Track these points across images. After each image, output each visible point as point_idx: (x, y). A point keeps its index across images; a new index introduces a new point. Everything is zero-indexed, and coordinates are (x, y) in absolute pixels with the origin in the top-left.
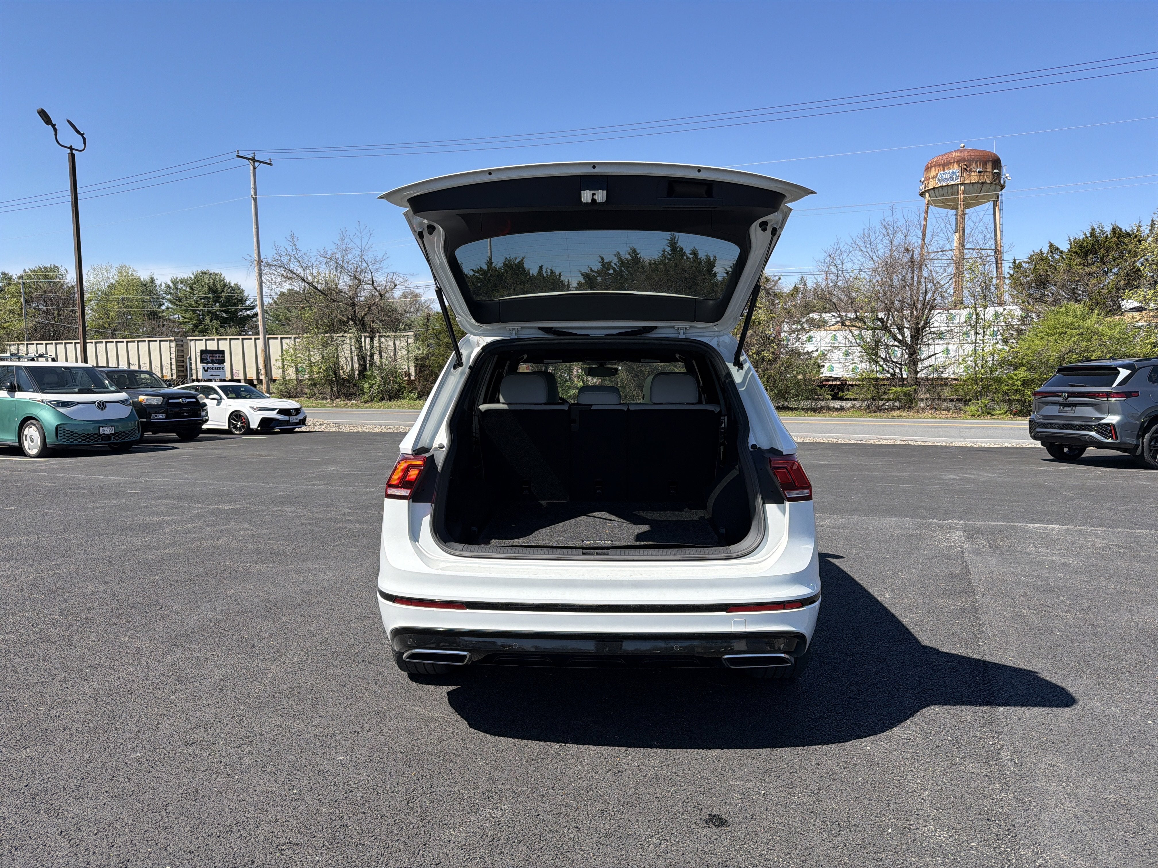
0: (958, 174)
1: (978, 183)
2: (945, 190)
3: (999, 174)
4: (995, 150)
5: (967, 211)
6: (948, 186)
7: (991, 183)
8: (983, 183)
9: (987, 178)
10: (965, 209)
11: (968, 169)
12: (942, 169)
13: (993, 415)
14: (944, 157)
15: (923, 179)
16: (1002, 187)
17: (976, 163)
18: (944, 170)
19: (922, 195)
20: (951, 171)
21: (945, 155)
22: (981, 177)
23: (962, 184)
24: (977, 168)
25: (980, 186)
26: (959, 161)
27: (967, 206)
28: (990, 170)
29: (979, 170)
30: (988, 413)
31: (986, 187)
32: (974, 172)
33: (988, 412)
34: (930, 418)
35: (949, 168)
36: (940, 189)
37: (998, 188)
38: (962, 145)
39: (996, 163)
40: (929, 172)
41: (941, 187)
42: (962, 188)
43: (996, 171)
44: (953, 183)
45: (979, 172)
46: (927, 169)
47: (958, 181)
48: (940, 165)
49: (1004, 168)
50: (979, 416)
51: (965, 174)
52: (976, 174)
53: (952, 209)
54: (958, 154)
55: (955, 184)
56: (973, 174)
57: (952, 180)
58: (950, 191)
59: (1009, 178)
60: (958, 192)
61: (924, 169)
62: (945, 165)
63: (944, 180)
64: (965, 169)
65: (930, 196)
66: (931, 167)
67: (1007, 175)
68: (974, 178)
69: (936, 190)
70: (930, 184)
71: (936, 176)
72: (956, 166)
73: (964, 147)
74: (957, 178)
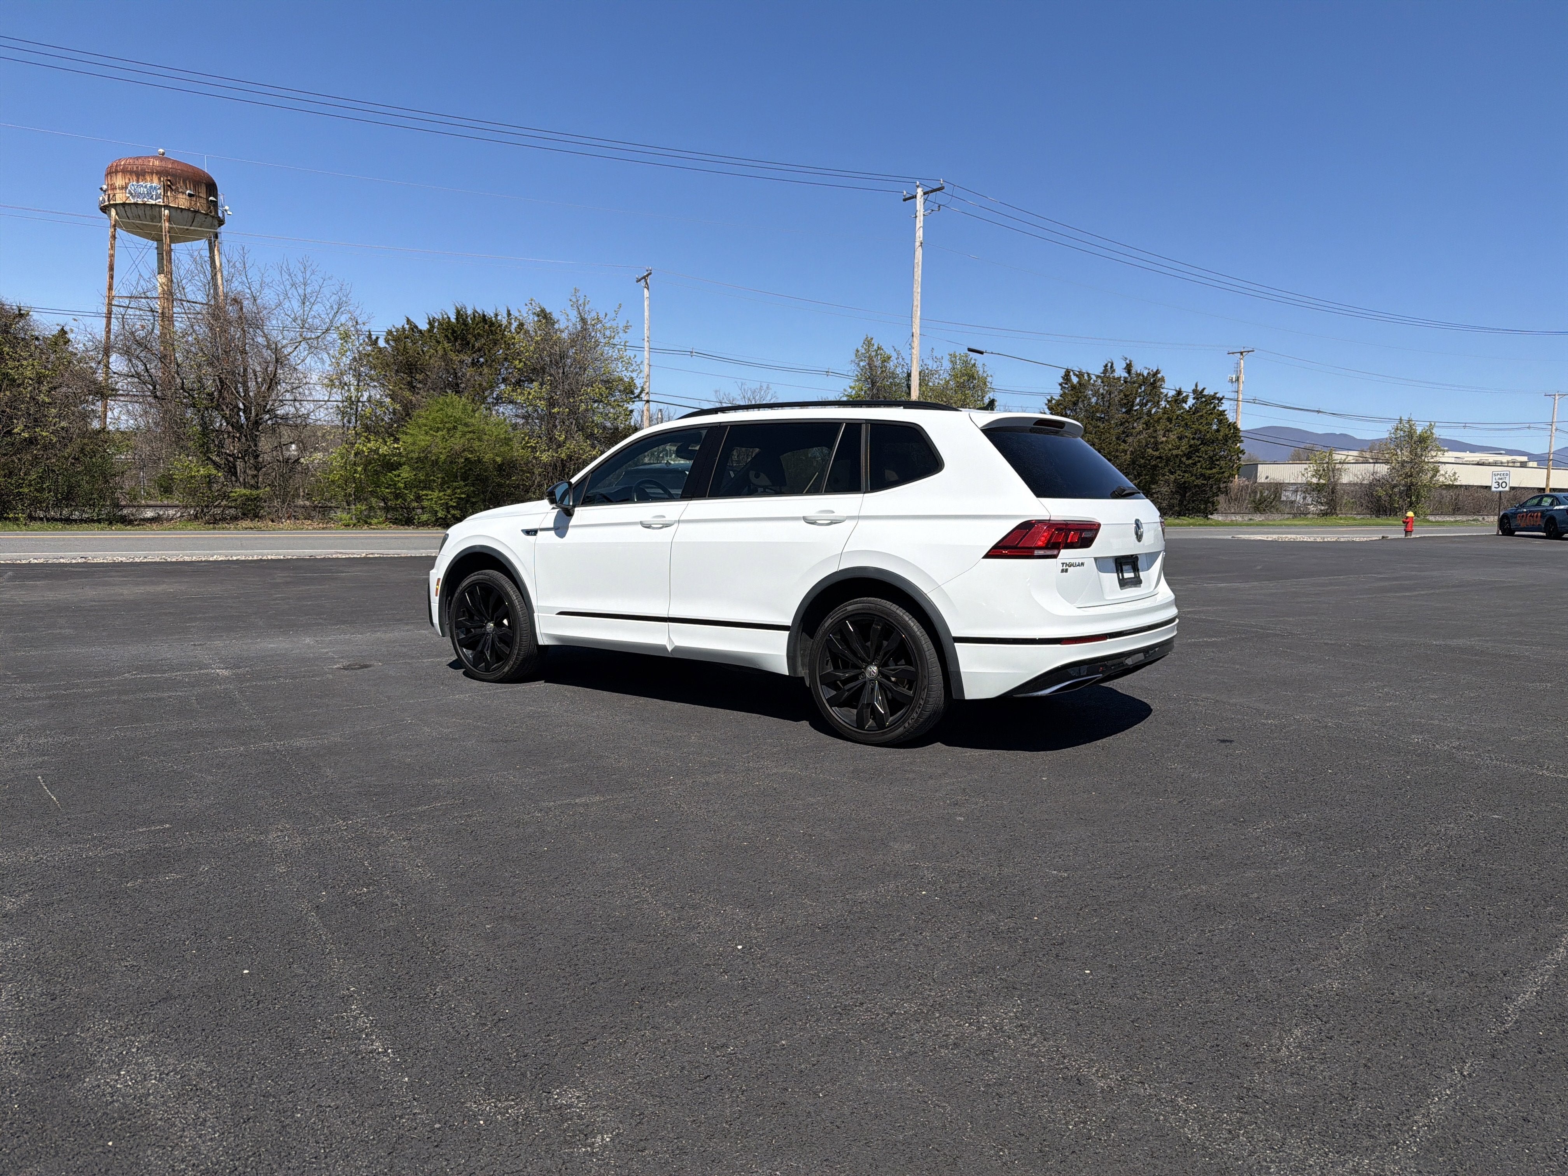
0: (159, 191)
1: (189, 210)
2: (141, 212)
3: (215, 204)
4: (206, 167)
5: (173, 246)
6: (144, 204)
7: (207, 214)
8: (195, 212)
9: (201, 205)
10: (171, 242)
11: (174, 188)
12: (135, 178)
13: (370, 524)
14: (136, 162)
15: (105, 187)
16: (221, 222)
17: (184, 182)
18: (138, 181)
19: (105, 209)
20: (149, 185)
21: (138, 158)
22: (193, 203)
23: (167, 207)
24: (187, 188)
25: (191, 215)
26: (160, 173)
27: (173, 240)
28: (203, 195)
29: (188, 192)
30: (366, 523)
31: (199, 218)
32: (183, 193)
33: (364, 521)
34: (294, 529)
35: (145, 180)
36: (133, 206)
37: (216, 223)
38: (161, 150)
39: (212, 188)
40: (114, 178)
41: (136, 204)
42: (167, 212)
43: (211, 198)
44: (154, 202)
45: (190, 195)
46: (111, 172)
47: (160, 202)
48: (131, 172)
49: (221, 198)
50: (354, 525)
51: (169, 194)
52: (184, 196)
53: (153, 239)
54: (157, 163)
55: (156, 205)
56: (180, 196)
57: (152, 198)
58: (148, 212)
59: (229, 213)
60: (161, 217)
61: (104, 173)
62: (140, 174)
63: (139, 195)
64: (169, 186)
65: (117, 214)
66: (116, 172)
67: (227, 208)
68: (182, 201)
69: (126, 207)
70: (117, 196)
71: (126, 188)
72: (155, 179)
73: (163, 154)
74: (158, 198)
